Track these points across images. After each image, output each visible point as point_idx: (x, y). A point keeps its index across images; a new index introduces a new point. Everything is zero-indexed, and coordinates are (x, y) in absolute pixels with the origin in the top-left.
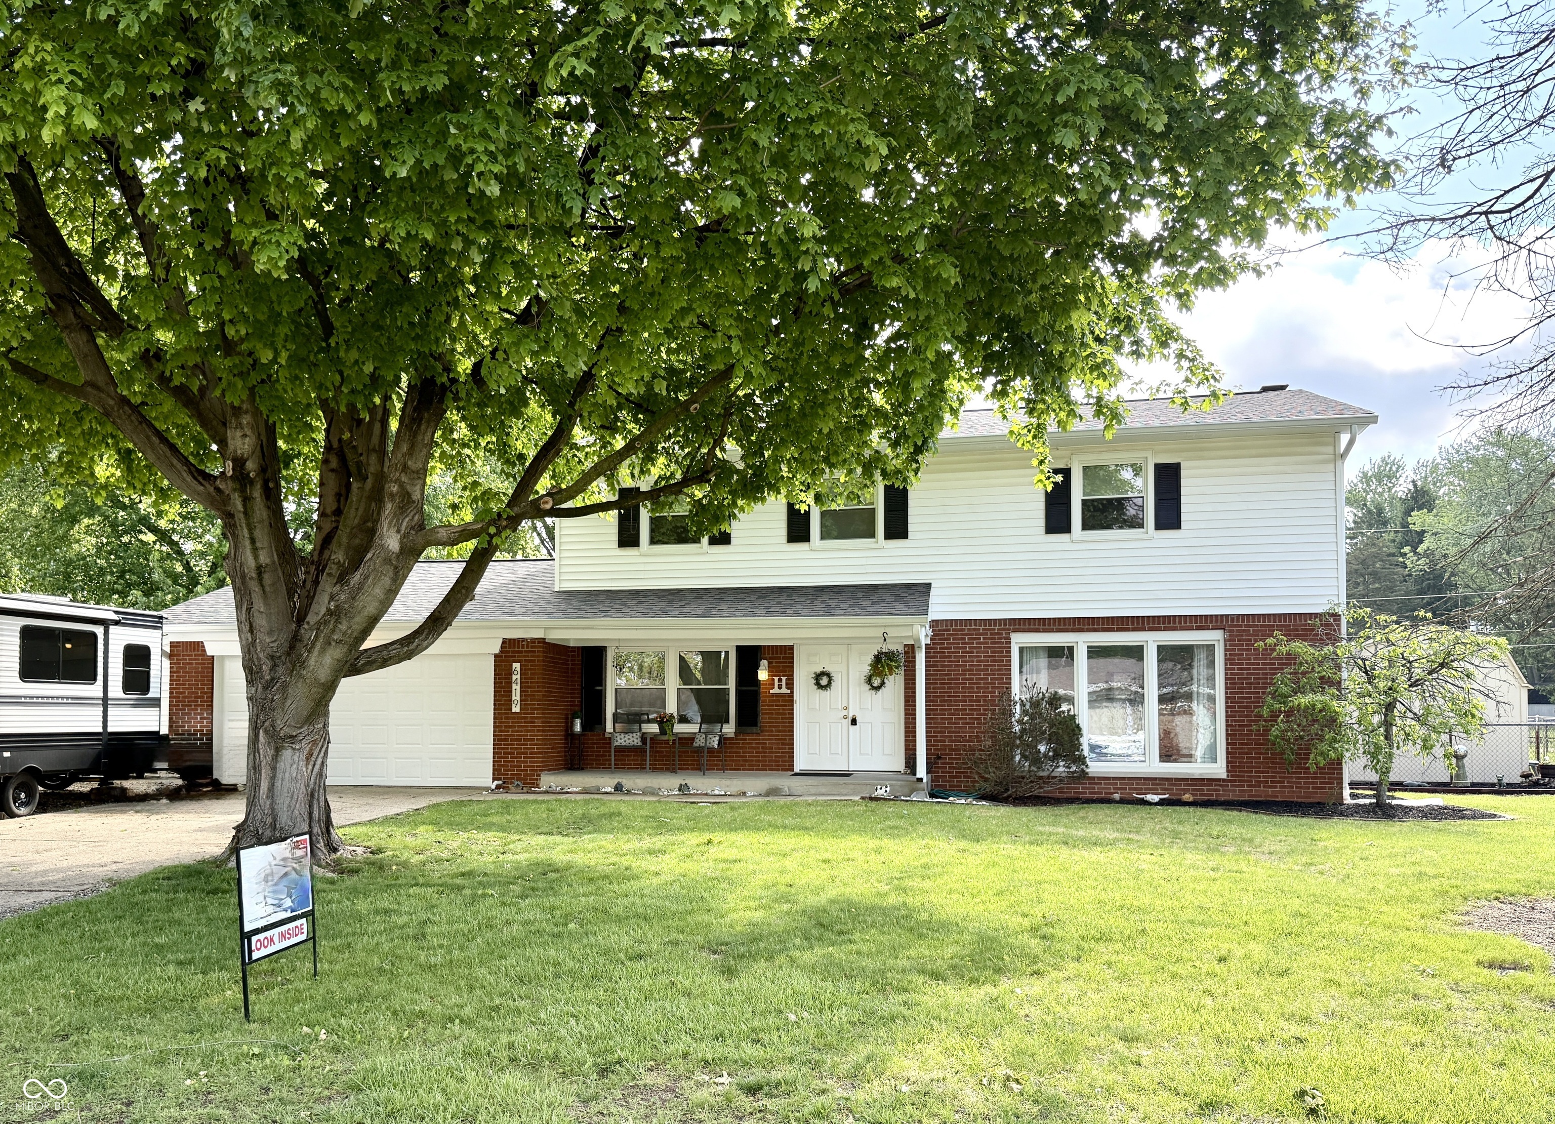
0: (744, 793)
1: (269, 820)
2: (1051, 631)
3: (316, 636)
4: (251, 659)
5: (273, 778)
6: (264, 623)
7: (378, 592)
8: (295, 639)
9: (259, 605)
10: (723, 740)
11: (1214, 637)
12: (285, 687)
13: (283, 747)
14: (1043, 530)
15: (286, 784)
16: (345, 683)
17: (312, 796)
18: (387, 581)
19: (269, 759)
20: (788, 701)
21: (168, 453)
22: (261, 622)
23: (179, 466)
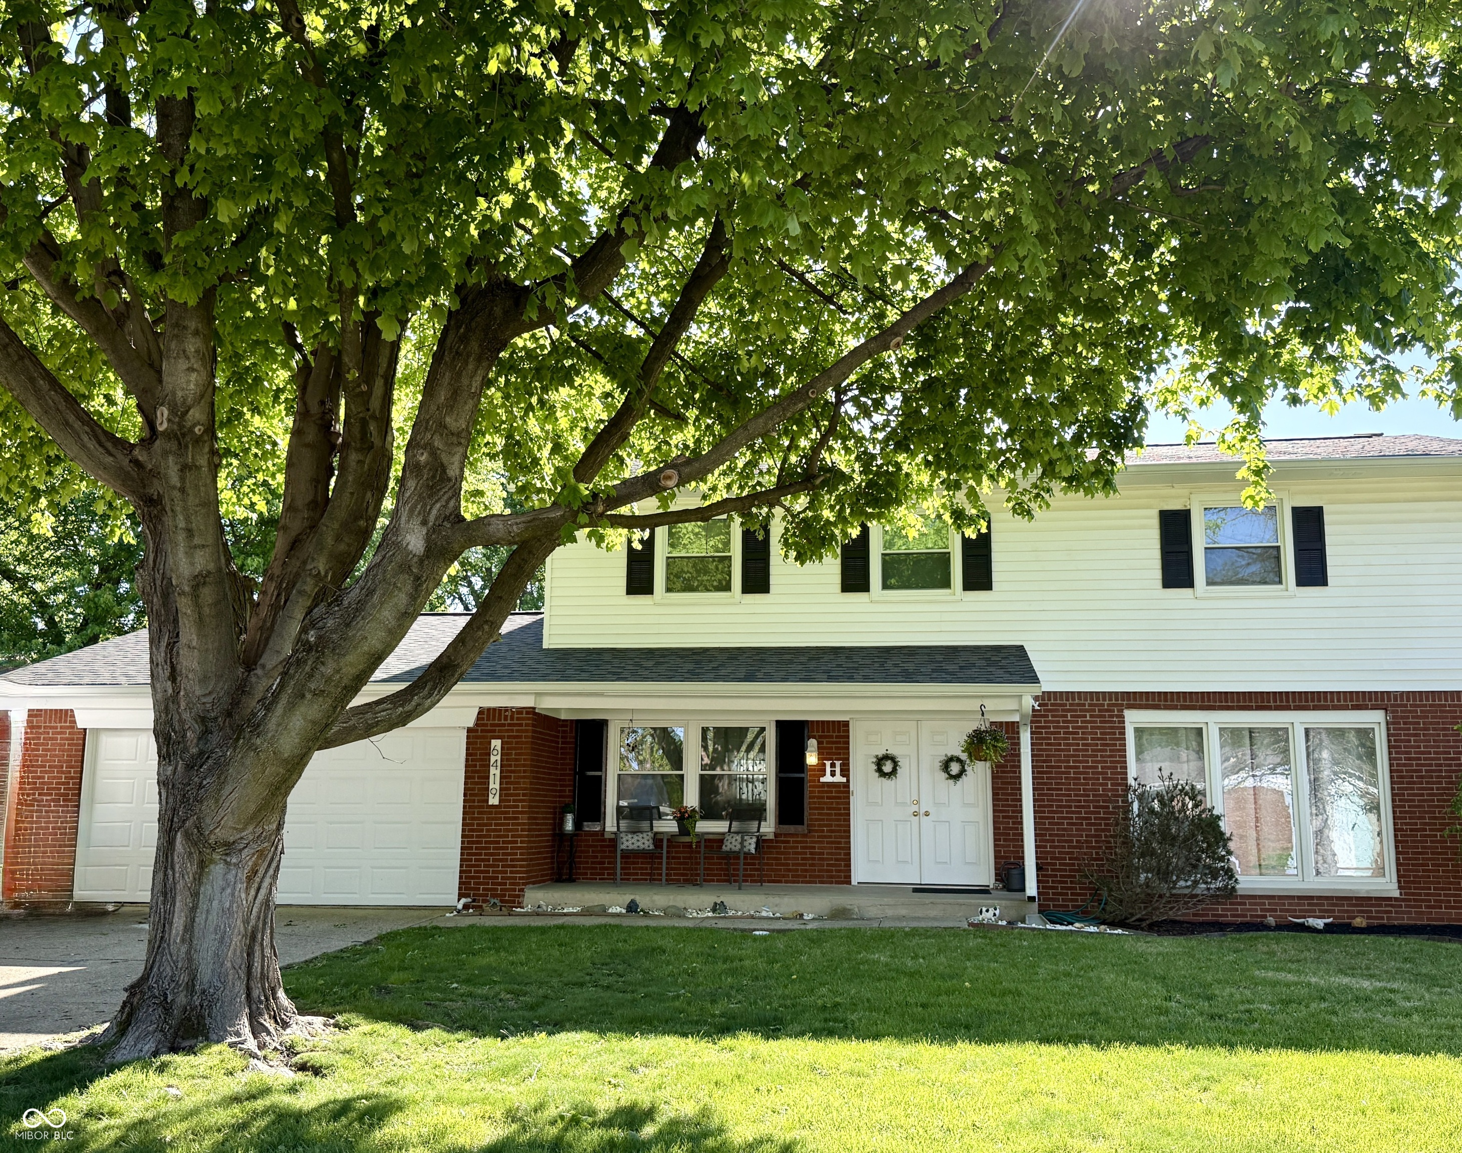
0: (801, 915)
1: (184, 978)
2: (1175, 708)
3: (282, 686)
4: (170, 723)
5: (194, 909)
6: (195, 666)
7: (387, 615)
8: (242, 689)
9: (188, 634)
10: (761, 842)
11: (1374, 719)
12: (221, 767)
13: (212, 861)
14: (1159, 583)
15: (213, 917)
16: (321, 760)
17: (253, 938)
18: (401, 599)
19: (189, 879)
20: (843, 792)
21: (62, 405)
22: (189, 661)
23: (77, 425)
